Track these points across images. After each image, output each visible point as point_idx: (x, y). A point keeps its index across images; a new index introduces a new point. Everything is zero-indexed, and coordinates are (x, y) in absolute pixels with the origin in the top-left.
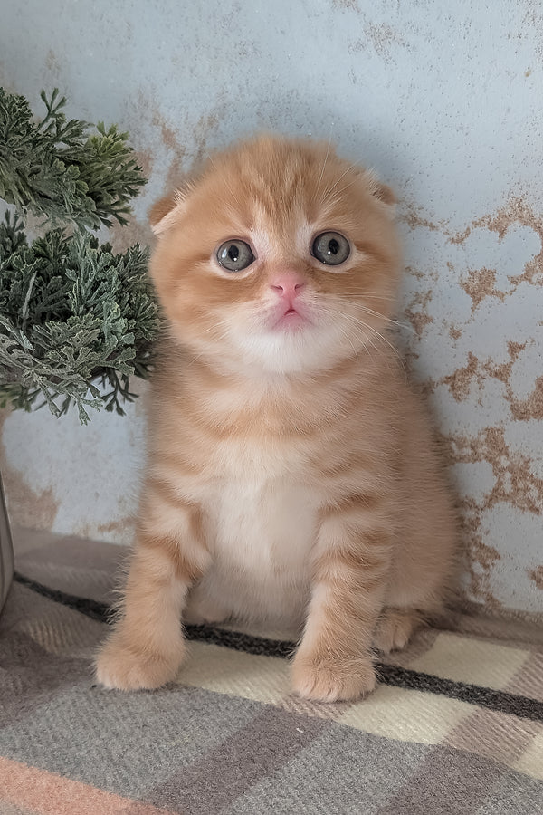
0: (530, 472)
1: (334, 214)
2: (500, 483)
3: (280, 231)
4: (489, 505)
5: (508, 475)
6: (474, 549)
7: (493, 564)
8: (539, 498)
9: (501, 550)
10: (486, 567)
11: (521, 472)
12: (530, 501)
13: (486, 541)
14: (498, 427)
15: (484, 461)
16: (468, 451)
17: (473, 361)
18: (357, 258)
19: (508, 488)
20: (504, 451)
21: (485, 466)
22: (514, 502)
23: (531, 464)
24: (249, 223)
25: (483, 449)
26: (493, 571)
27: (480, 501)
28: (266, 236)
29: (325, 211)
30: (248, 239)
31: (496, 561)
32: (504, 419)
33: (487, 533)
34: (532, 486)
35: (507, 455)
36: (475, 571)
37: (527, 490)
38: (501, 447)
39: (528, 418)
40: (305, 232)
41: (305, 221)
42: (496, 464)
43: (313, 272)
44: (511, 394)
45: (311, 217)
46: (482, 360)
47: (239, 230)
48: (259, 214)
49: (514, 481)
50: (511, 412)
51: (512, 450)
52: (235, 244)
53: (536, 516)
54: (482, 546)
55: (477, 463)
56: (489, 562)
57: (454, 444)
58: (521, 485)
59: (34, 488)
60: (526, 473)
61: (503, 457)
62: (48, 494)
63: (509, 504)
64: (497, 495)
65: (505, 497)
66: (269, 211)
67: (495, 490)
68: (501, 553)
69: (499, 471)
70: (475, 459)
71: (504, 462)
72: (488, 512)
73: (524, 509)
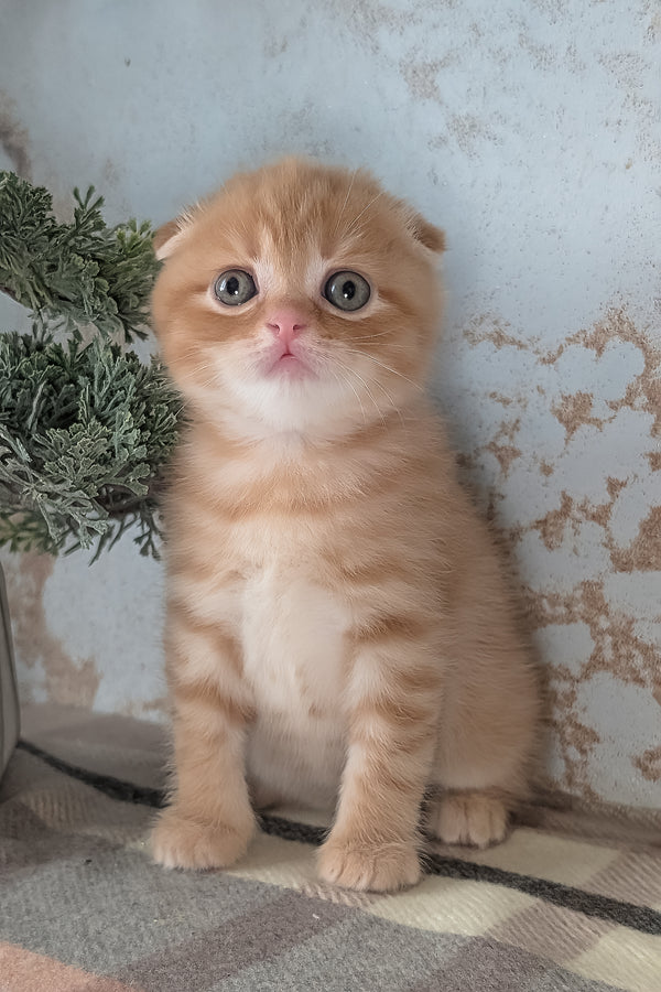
0: (634, 634)
1: (354, 252)
2: (599, 649)
3: (287, 265)
4: (586, 676)
5: (609, 639)
6: (569, 730)
7: (591, 749)
8: (645, 667)
9: (601, 732)
10: (583, 752)
11: (623, 635)
12: (634, 671)
13: (584, 720)
14: (596, 580)
15: (580, 622)
16: (562, 610)
17: (567, 502)
18: (376, 305)
19: (608, 654)
20: (604, 610)
21: (581, 629)
22: (615, 672)
23: (635, 625)
24: (254, 252)
25: (579, 608)
26: (591, 757)
27: (576, 671)
28: (271, 269)
29: (344, 246)
30: (251, 269)
31: (595, 745)
32: (603, 571)
33: (584, 710)
34: (636, 652)
35: (607, 614)
36: (571, 757)
37: (630, 657)
38: (600, 604)
39: (631, 570)
40: (317, 269)
41: (318, 255)
42: (594, 625)
43: (320, 314)
44: (611, 540)
45: (327, 253)
46: (578, 500)
47: (240, 258)
48: (266, 241)
49: (615, 646)
50: (610, 562)
51: (613, 608)
52: (235, 275)
53: (640, 689)
54: (579, 727)
55: (573, 625)
56: (586, 746)
57: (545, 601)
58: (623, 651)
59: (74, 659)
60: (629, 637)
61: (603, 617)
62: (89, 665)
63: (610, 674)
64: (595, 663)
65: (605, 665)
66: (276, 239)
67: (593, 658)
68: (601, 735)
69: (597, 634)
70: (570, 619)
71: (604, 623)
72: (585, 685)
73: (627, 680)
